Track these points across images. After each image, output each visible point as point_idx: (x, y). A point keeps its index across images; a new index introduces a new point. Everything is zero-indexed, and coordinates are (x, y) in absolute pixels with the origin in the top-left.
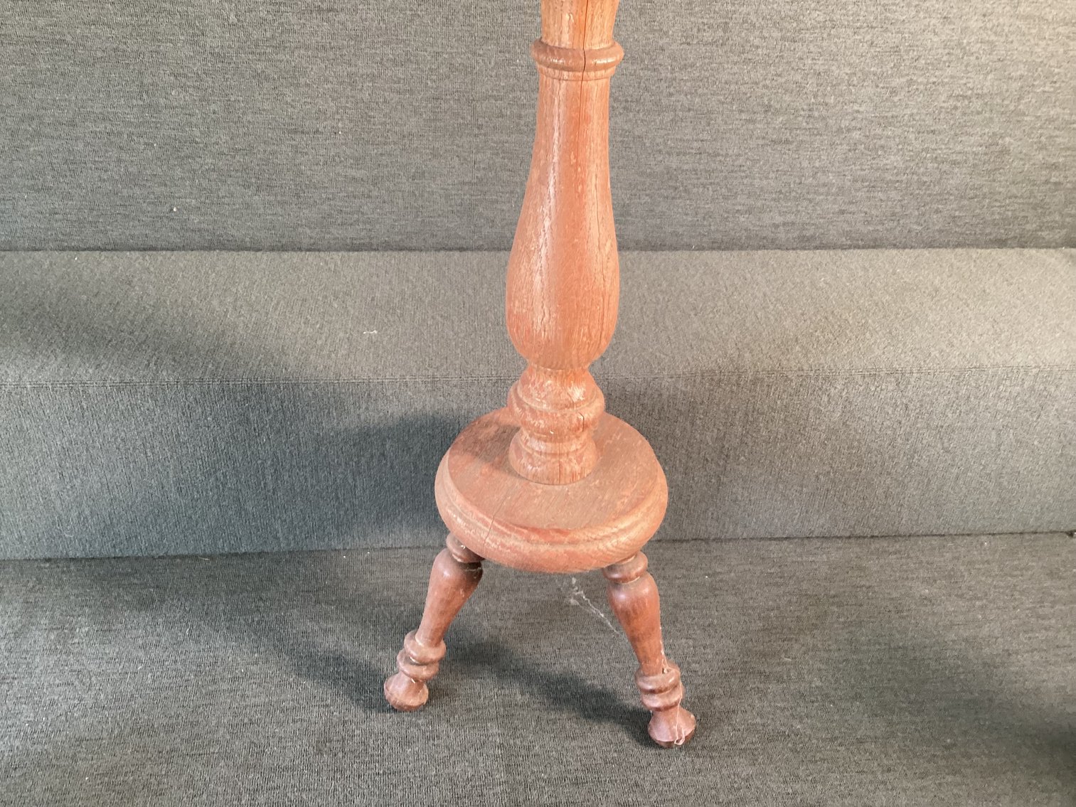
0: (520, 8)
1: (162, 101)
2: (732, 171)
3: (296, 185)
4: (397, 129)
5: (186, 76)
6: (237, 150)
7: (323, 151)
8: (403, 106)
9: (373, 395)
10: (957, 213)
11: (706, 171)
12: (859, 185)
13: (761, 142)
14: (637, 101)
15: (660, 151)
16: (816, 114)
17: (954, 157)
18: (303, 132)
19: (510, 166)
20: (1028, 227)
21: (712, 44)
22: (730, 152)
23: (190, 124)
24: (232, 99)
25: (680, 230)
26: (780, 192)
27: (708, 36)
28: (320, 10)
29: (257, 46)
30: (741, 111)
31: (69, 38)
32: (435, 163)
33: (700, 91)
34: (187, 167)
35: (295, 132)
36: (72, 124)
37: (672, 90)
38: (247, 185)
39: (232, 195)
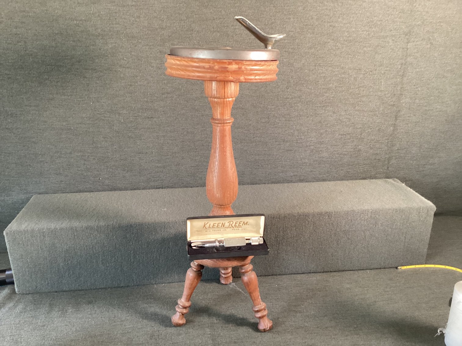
0: (207, 115)
1: (99, 146)
2: (275, 160)
3: (139, 169)
4: (171, 151)
5: (107, 138)
6: (121, 160)
7: (148, 159)
8: (173, 144)
9: (166, 226)
10: (348, 170)
11: (267, 160)
12: (315, 163)
13: (283, 151)
14: (244, 140)
15: (253, 154)
16: (299, 142)
17: (344, 153)
18: (142, 153)
20: (372, 173)
21: (265, 123)
22: (274, 154)
23: (108, 152)
24: (121, 144)
25: (261, 179)
26: (291, 166)
27: (263, 121)
28: (148, 118)
29: (129, 128)
30: (276, 142)
31: (72, 128)
32: (183, 161)
33: (263, 136)
34: (106, 165)
35: (140, 153)
36: (71, 153)
37: (254, 136)
38: (124, 170)
39: (119, 174)
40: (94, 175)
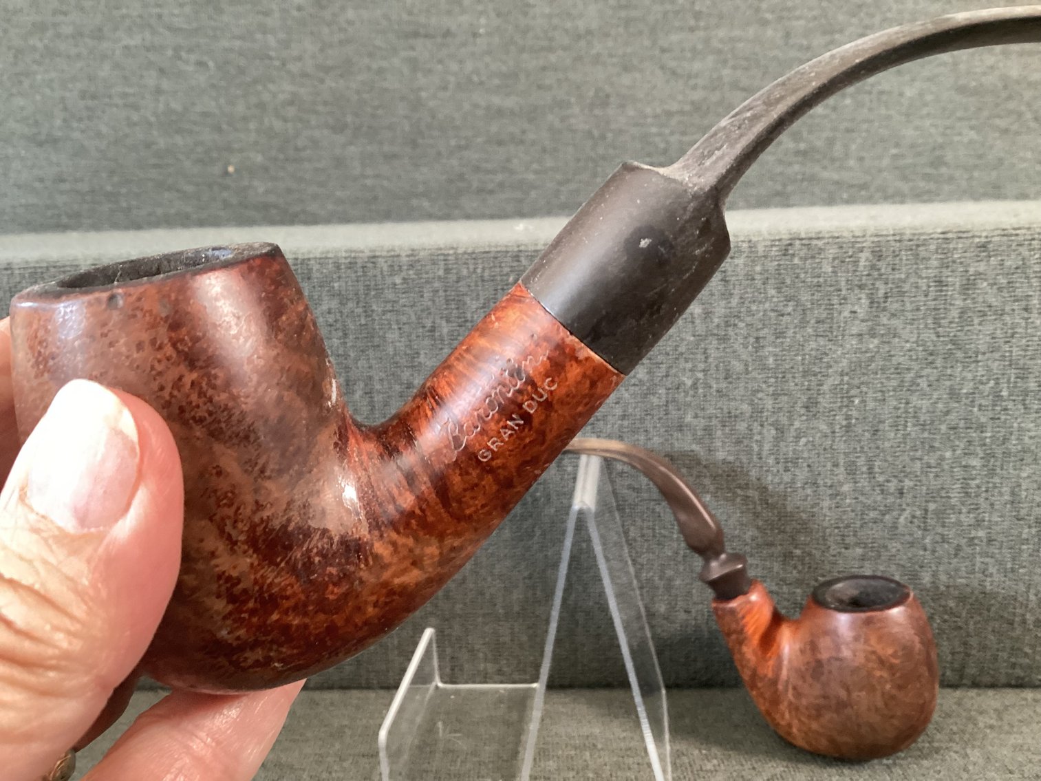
3: (412, 125)
6: (328, 70)
7: (454, 67)
18: (426, 36)
19: (745, 82)
23: (264, 30)
32: (626, 80)
34: (254, 99)
35: (416, 35)
38: (339, 128)
39: (315, 143)
40: (200, 149)
